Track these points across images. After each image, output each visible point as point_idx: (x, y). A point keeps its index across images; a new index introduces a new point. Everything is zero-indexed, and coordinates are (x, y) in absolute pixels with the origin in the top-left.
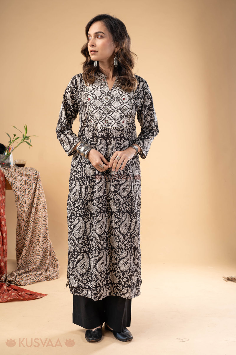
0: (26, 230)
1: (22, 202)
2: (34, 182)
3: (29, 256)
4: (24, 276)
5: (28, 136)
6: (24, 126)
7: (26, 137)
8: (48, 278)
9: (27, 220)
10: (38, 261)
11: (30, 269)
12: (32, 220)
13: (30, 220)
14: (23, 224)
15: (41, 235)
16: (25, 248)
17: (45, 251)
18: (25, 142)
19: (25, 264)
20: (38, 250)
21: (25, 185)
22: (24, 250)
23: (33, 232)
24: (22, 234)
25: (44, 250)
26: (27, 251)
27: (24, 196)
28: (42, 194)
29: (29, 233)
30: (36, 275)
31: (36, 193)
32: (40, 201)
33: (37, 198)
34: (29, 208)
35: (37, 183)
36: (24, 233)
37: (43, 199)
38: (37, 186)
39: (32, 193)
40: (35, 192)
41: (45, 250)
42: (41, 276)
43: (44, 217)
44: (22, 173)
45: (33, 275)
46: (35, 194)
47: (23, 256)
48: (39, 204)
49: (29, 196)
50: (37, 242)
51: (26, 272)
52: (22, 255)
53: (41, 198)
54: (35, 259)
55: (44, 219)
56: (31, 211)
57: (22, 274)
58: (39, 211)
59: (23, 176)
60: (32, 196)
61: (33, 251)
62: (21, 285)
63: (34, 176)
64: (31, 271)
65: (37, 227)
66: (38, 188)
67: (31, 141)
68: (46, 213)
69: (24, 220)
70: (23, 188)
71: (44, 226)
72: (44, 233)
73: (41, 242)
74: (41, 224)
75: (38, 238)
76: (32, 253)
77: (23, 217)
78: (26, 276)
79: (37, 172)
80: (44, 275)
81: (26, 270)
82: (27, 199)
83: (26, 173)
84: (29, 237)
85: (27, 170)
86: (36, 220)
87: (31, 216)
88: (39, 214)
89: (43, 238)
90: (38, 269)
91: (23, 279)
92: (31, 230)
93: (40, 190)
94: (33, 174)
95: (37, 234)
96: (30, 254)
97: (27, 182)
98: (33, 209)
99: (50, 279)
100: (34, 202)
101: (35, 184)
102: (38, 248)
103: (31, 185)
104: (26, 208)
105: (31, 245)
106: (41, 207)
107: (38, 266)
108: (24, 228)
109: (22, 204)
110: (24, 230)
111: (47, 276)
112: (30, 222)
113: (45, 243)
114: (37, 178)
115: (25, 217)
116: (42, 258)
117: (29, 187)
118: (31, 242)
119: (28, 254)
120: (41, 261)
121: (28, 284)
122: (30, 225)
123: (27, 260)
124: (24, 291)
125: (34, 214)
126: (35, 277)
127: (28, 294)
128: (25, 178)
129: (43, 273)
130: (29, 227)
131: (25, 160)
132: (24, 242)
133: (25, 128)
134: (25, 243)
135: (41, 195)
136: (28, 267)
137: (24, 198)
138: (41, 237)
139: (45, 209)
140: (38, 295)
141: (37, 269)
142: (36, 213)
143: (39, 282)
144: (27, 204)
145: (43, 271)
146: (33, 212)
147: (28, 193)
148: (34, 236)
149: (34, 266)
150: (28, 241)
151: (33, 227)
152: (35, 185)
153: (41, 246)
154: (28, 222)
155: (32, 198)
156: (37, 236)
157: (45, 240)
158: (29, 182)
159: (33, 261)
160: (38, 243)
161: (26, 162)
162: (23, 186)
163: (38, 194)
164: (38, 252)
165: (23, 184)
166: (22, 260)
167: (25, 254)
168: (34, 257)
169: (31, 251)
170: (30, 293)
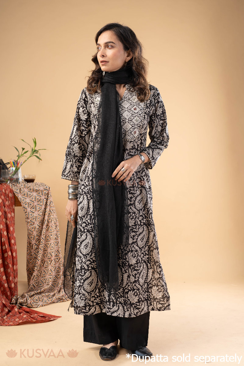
0: (37, 248)
1: (32, 219)
2: (45, 198)
3: (41, 276)
4: (36, 297)
5: (37, 150)
6: (33, 139)
7: (35, 151)
8: (61, 300)
9: (38, 238)
10: (50, 281)
11: (42, 290)
12: (43, 238)
13: (41, 238)
14: (33, 242)
15: (53, 254)
16: (36, 268)
17: (58, 271)
18: (35, 157)
19: (37, 284)
20: (50, 270)
21: (35, 202)
22: (35, 270)
23: (45, 250)
24: (33, 253)
25: (56, 269)
26: (38, 271)
27: (34, 213)
28: (53, 210)
29: (40, 252)
30: (49, 296)
31: (47, 209)
32: (51, 218)
33: (48, 215)
34: (40, 225)
35: (48, 199)
36: (35, 252)
37: (54, 216)
38: (48, 202)
39: (42, 209)
40: (45, 209)
41: (58, 269)
42: (54, 298)
43: (55, 235)
44: (32, 188)
45: (46, 296)
46: (45, 211)
47: (35, 277)
48: (50, 221)
49: (40, 213)
50: (49, 261)
51: (37, 294)
52: (33, 276)
53: (52, 214)
54: (47, 279)
55: (56, 237)
56: (42, 228)
57: (33, 295)
58: (51, 228)
59: (32, 191)
60: (43, 212)
61: (45, 270)
62: (33, 307)
63: (45, 192)
64: (43, 292)
65: (49, 246)
66: (48, 203)
67: (40, 155)
68: (58, 230)
69: (35, 238)
70: (33, 204)
71: (56, 244)
72: (56, 252)
73: (53, 261)
74: (52, 242)
75: (50, 257)
76: (44, 273)
77: (33, 235)
78: (38, 297)
79: (48, 187)
80: (57, 296)
81: (38, 291)
82: (38, 216)
83: (36, 189)
84: (41, 256)
85: (37, 185)
86: (48, 238)
87: (42, 234)
88: (50, 231)
89: (55, 257)
90: (51, 290)
91: (35, 301)
92: (43, 248)
93: (51, 206)
94: (43, 190)
95: (49, 253)
96: (42, 274)
97: (38, 198)
98: (44, 226)
99: (64, 300)
100: (45, 219)
101: (46, 199)
102: (50, 267)
103: (42, 201)
104: (36, 225)
105: (42, 264)
106: (52, 224)
107: (51, 287)
108: (35, 247)
109: (33, 221)
110: (35, 249)
111: (60, 298)
112: (42, 240)
113: (57, 262)
114: (48, 194)
115: (36, 235)
116: (54, 278)
117: (39, 203)
118: (43, 261)
119: (39, 274)
120: (53, 281)
121: (41, 306)
122: (41, 243)
123: (39, 280)
124: (36, 313)
125: (45, 231)
126: (48, 298)
127: (41, 316)
128: (35, 194)
129: (56, 294)
130: (40, 246)
131: (34, 175)
132: (35, 261)
133: (34, 141)
134: (37, 262)
135: (52, 212)
136: (40, 288)
137: (34, 215)
138: (53, 256)
139: (56, 226)
140: (52, 317)
141: (49, 290)
142: (47, 230)
143: (52, 303)
144: (38, 221)
145: (56, 291)
146: (44, 230)
147: (38, 210)
148: (45, 255)
149: (46, 287)
150: (39, 261)
151: (45, 245)
152: (45, 201)
153: (53, 265)
154: (39, 240)
155: (42, 215)
156: (49, 255)
157: (57, 259)
158: (39, 198)
159: (45, 281)
160: (50, 263)
161: (35, 177)
162: (32, 202)
163: (49, 210)
164: (50, 272)
165: (33, 200)
166: (33, 280)
167: (36, 275)
168: (46, 277)
169: (43, 271)
170: (42, 315)
